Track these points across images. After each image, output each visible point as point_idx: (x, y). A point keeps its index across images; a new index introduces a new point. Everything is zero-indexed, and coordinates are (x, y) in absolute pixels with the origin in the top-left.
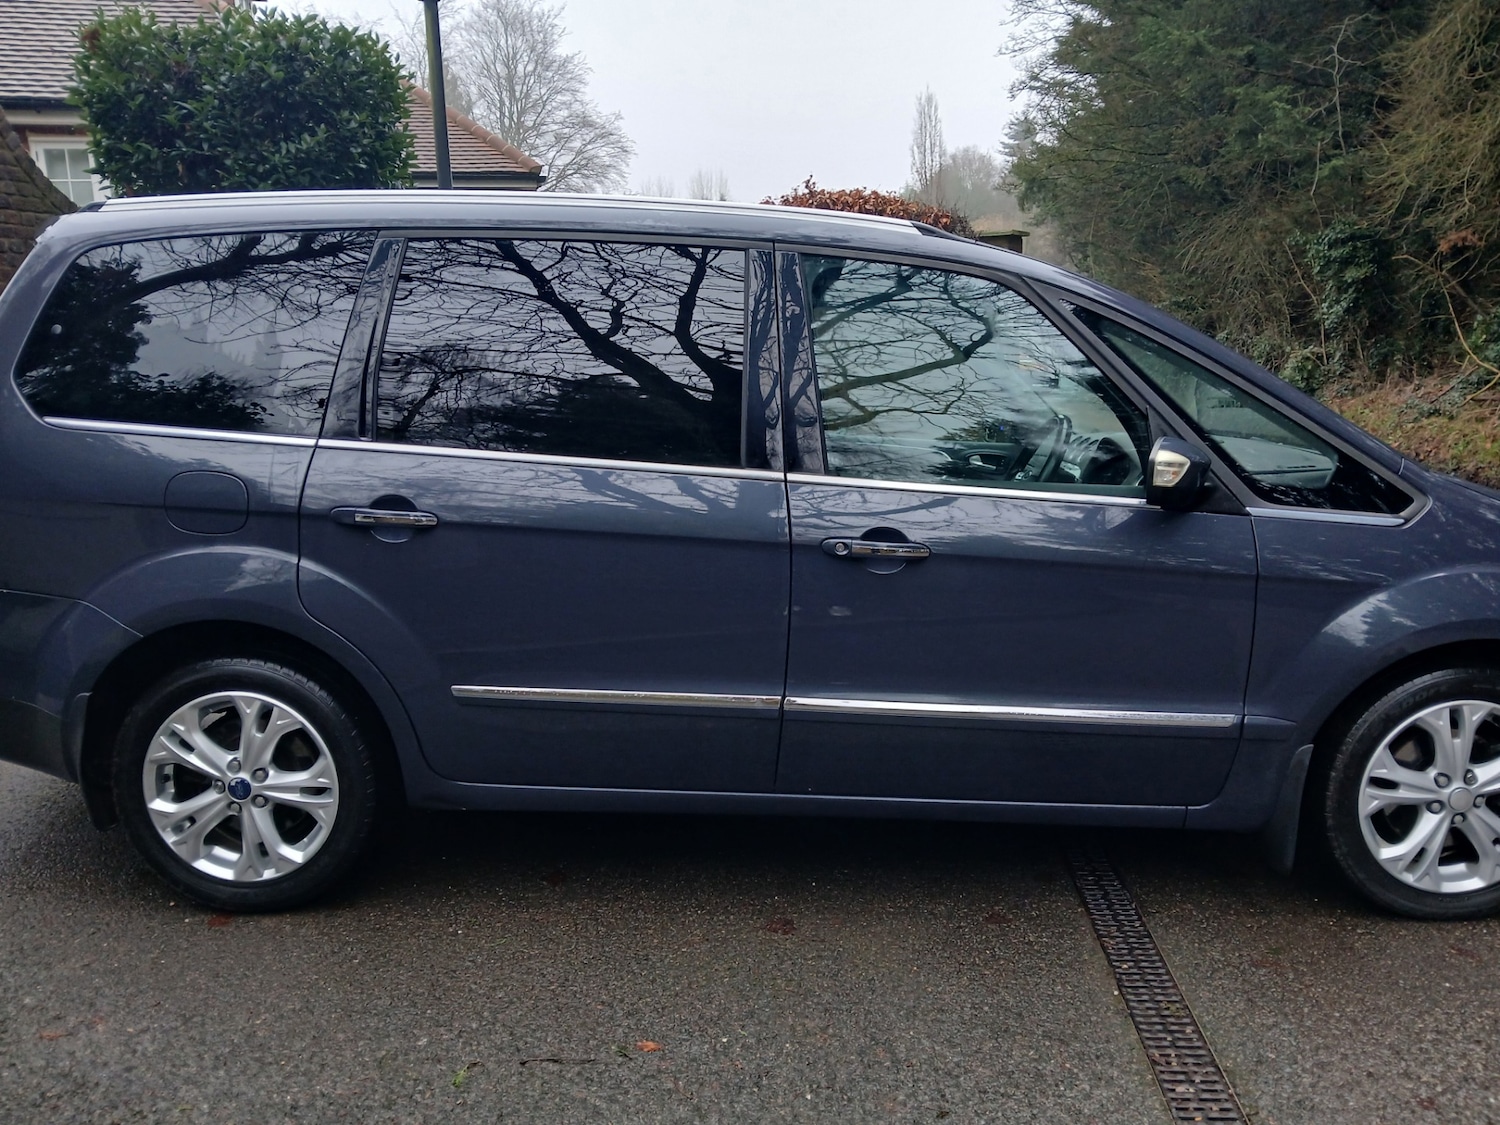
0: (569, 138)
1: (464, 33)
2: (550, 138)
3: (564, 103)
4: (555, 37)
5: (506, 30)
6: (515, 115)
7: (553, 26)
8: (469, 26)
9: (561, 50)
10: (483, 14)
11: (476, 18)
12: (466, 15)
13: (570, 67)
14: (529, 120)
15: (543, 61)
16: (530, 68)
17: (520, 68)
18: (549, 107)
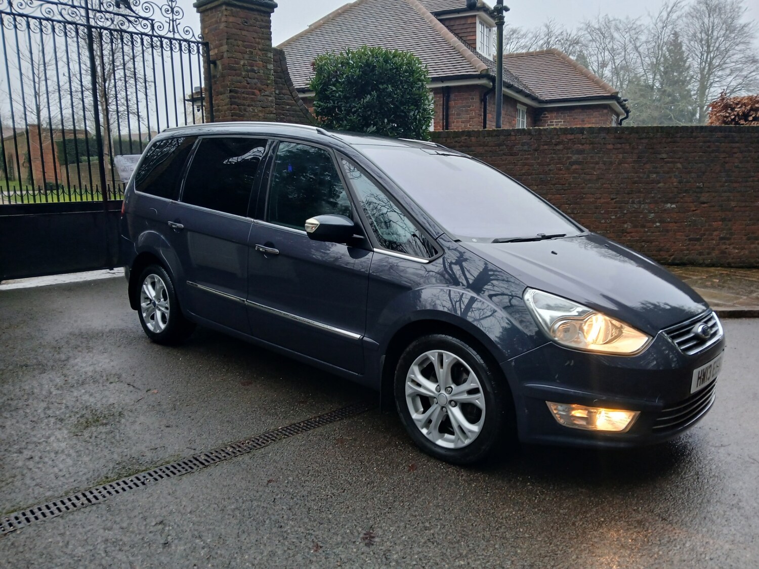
0: (741, 70)
1: (684, 19)
2: (728, 71)
3: (740, 51)
4: (740, 14)
5: (709, 15)
6: (709, 60)
7: (740, 8)
8: (689, 14)
9: (742, 21)
10: (698, 7)
11: (692, 10)
12: (687, 9)
13: (746, 29)
14: (716, 62)
15: (730, 28)
16: (722, 32)
17: (715, 33)
18: (728, 54)
